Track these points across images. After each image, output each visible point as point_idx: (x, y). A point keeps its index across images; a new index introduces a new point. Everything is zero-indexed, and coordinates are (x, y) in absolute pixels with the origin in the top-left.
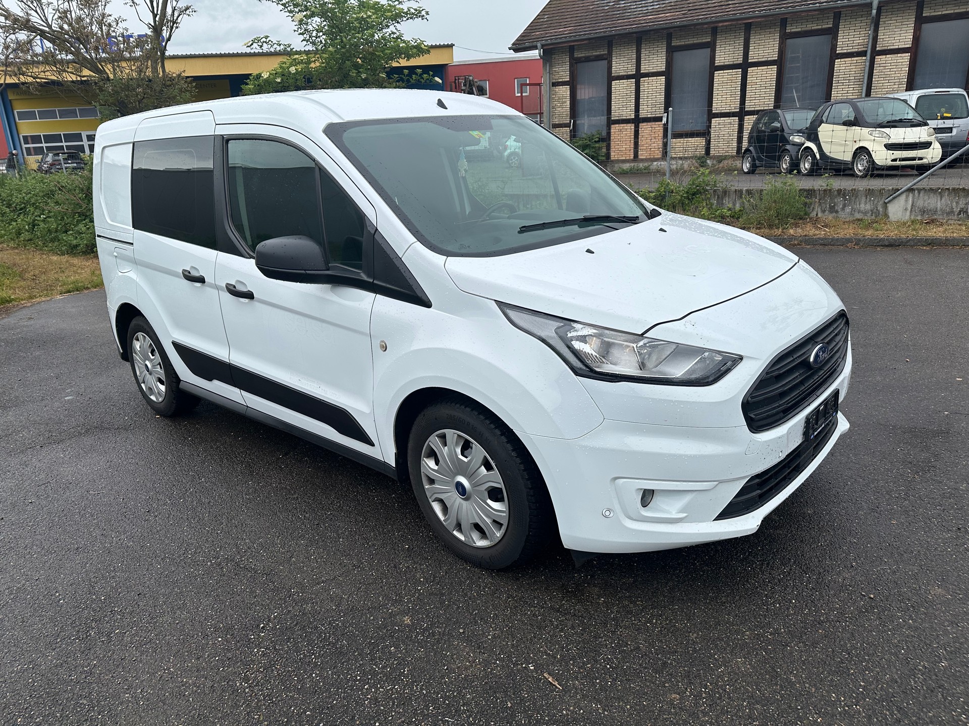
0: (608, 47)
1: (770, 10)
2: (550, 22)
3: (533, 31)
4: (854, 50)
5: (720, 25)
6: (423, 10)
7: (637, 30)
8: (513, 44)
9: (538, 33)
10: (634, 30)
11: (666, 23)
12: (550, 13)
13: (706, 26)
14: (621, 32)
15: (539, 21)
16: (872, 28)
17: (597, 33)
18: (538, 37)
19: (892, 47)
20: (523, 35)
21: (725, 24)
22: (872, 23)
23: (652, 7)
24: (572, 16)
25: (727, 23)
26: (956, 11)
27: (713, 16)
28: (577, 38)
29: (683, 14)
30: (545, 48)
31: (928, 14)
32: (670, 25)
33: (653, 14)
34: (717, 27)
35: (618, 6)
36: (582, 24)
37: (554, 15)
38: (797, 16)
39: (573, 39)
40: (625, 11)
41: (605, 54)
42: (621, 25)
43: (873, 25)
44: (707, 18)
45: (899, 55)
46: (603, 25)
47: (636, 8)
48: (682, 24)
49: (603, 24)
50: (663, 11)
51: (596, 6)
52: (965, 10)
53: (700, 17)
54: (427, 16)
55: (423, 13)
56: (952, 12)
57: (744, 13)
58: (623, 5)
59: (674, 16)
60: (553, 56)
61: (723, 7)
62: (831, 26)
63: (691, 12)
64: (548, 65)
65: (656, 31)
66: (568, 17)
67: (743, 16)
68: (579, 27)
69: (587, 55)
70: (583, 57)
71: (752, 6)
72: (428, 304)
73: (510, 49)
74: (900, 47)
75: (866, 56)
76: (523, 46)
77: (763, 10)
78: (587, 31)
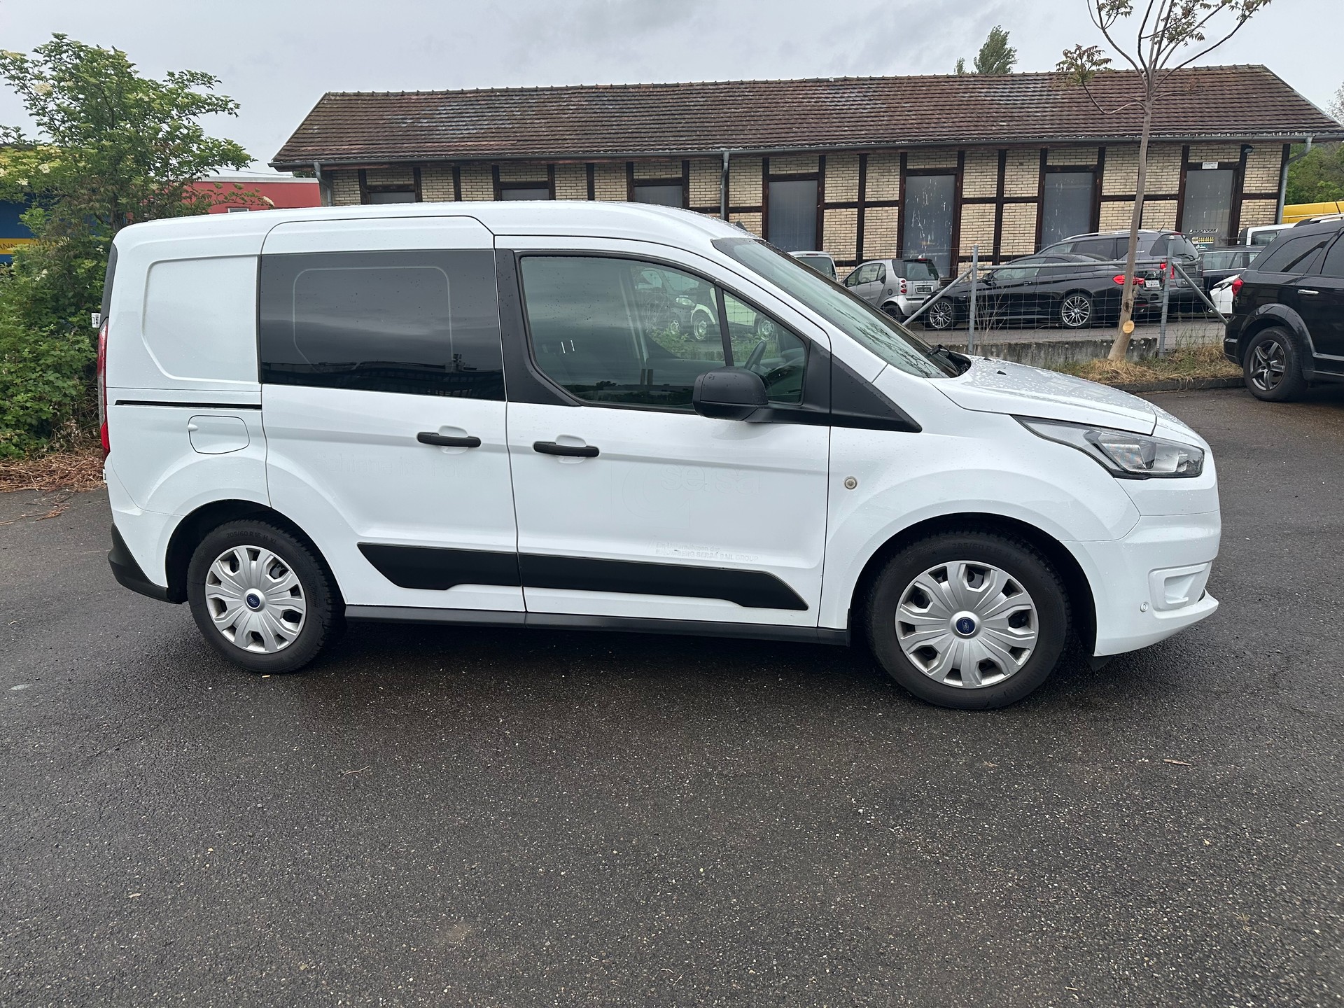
0: (415, 174)
1: (616, 151)
2: (324, 135)
3: (302, 145)
4: (707, 205)
5: (561, 162)
6: (230, 101)
7: (456, 158)
8: (275, 160)
9: (310, 148)
10: (452, 158)
11: (494, 154)
12: (320, 123)
13: (543, 162)
14: (436, 158)
15: (305, 131)
16: (723, 182)
17: (400, 156)
18: (311, 153)
19: (744, 205)
20: (286, 148)
21: (567, 162)
22: (722, 176)
23: (467, 132)
24: (356, 130)
25: (569, 162)
26: (799, 172)
27: (553, 150)
28: (373, 160)
29: (512, 145)
30: (325, 169)
31: (774, 173)
32: (500, 157)
33: (472, 139)
34: (553, 165)
35: (420, 125)
36: (374, 142)
37: (327, 126)
38: (646, 161)
39: (366, 160)
40: (431, 133)
41: (411, 185)
42: (429, 150)
43: (723, 179)
44: (544, 152)
45: (752, 214)
46: (406, 147)
47: (445, 130)
48: (514, 156)
49: (405, 145)
50: (484, 138)
51: (388, 121)
52: (806, 172)
53: (535, 150)
54: (236, 111)
55: (231, 105)
56: (796, 172)
57: (587, 151)
58: (427, 125)
59: (500, 145)
60: (335, 181)
61: (560, 142)
62: (681, 176)
63: (521, 143)
64: (329, 192)
65: (482, 162)
66: (349, 131)
67: (587, 155)
68: (371, 146)
69: (385, 183)
70: (380, 186)
71: (595, 145)
72: (915, 428)
73: (270, 165)
74: (752, 205)
75: (720, 212)
76: (291, 163)
77: (609, 150)
78: (384, 153)
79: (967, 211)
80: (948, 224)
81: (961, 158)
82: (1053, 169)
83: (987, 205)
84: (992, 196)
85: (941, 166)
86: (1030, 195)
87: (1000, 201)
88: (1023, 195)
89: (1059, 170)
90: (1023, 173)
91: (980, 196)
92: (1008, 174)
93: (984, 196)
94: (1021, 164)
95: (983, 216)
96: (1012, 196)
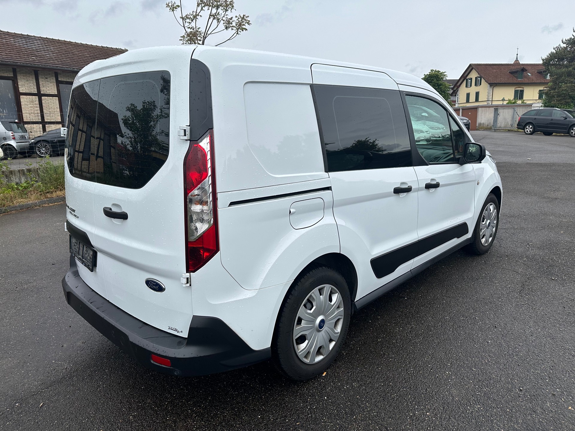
79: (23, 99)
80: (14, 105)
81: (15, 71)
82: (62, 82)
83: (33, 97)
84: (35, 92)
85: (4, 75)
86: (54, 93)
87: (40, 95)
88: (50, 93)
89: (65, 83)
90: (48, 83)
91: (29, 92)
92: (41, 83)
93: (31, 92)
94: (47, 78)
95: (32, 102)
96: (45, 93)
